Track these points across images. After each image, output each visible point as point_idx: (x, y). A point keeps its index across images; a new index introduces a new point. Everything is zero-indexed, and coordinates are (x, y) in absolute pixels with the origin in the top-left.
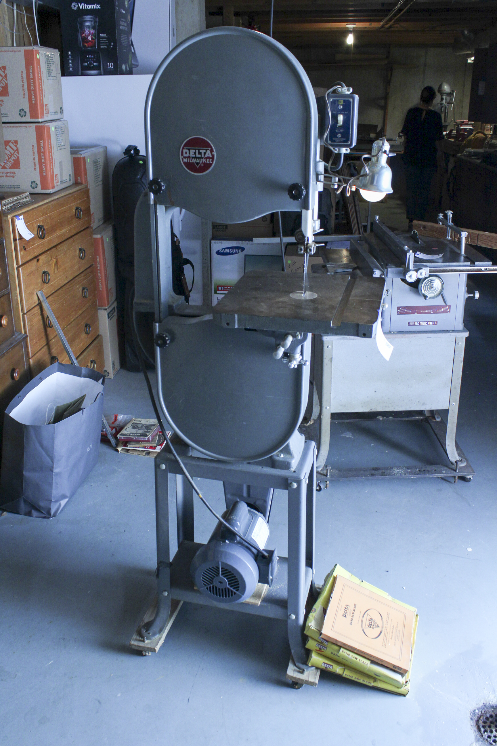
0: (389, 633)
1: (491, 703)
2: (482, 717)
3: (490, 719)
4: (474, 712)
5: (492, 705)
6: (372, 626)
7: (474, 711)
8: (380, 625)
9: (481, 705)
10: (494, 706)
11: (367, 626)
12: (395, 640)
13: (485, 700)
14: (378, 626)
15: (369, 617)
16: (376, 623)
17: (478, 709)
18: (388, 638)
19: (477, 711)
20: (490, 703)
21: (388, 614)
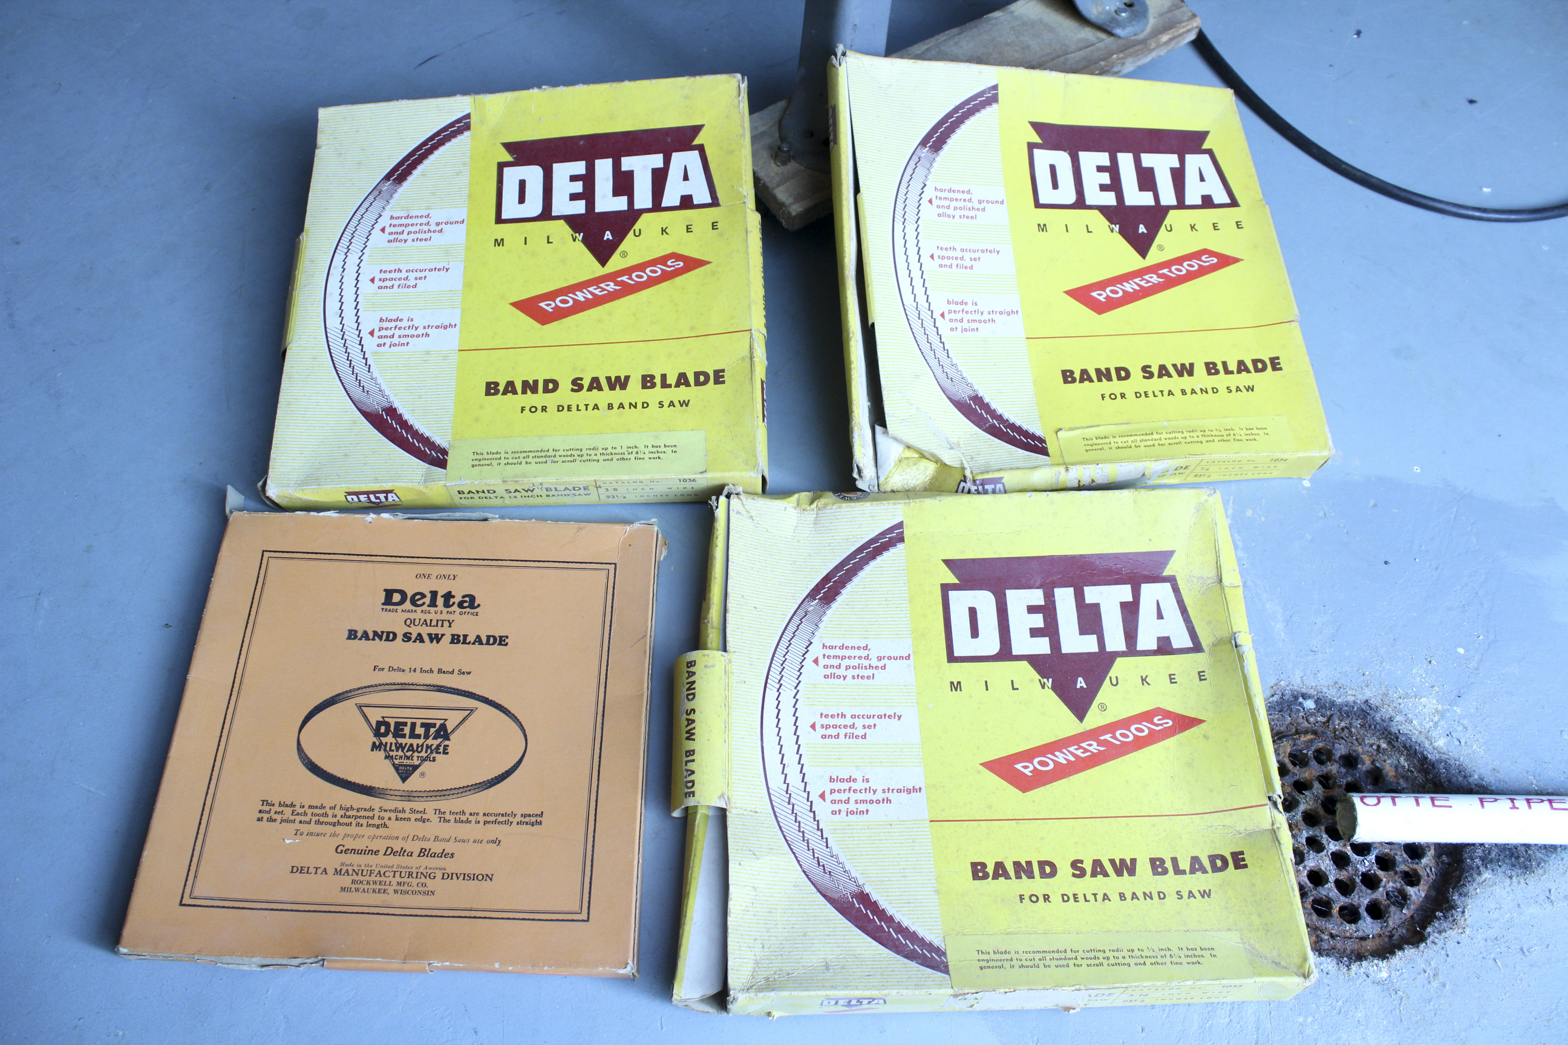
0: (382, 831)
1: (1398, 718)
2: (1310, 737)
3: (1333, 768)
4: (1296, 698)
5: (1394, 730)
6: (389, 739)
7: (1298, 697)
8: (414, 782)
9: (1353, 695)
10: (1402, 738)
11: (375, 716)
12: (337, 872)
13: (1386, 695)
14: (405, 773)
15: (452, 719)
16: (424, 760)
17: (1322, 704)
18: (339, 829)
19: (1310, 704)
20: (1391, 719)
21: (534, 820)
